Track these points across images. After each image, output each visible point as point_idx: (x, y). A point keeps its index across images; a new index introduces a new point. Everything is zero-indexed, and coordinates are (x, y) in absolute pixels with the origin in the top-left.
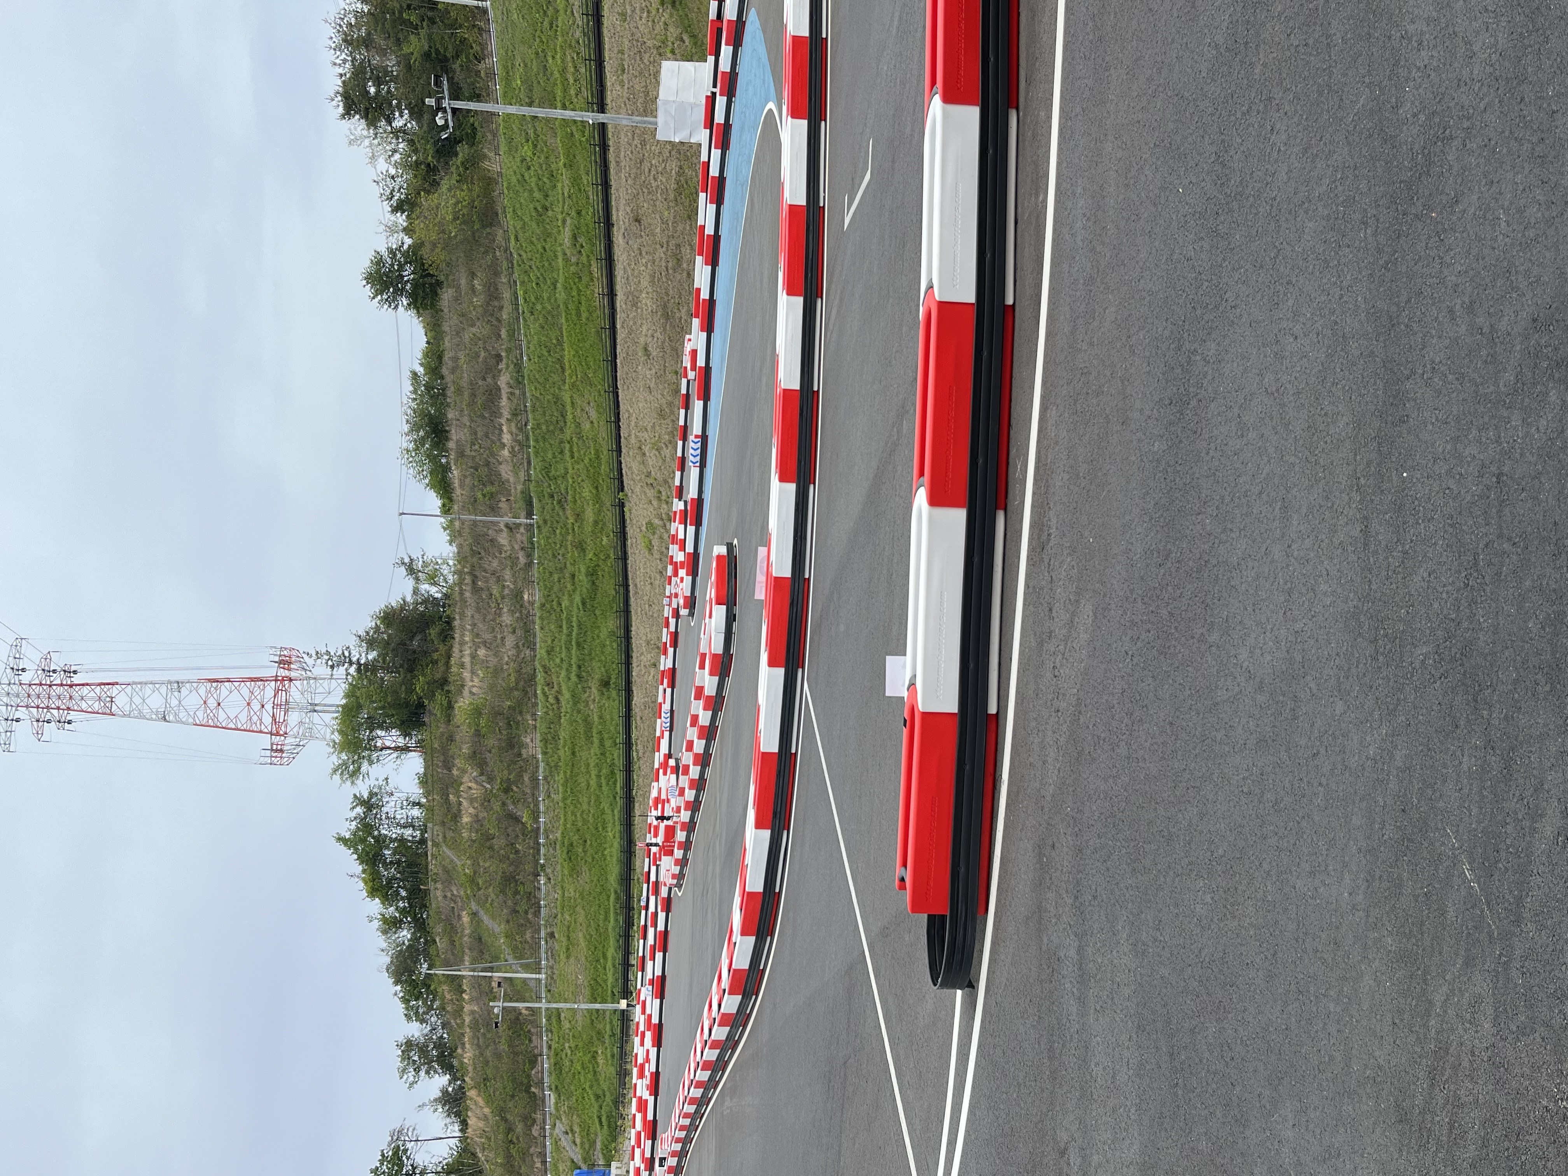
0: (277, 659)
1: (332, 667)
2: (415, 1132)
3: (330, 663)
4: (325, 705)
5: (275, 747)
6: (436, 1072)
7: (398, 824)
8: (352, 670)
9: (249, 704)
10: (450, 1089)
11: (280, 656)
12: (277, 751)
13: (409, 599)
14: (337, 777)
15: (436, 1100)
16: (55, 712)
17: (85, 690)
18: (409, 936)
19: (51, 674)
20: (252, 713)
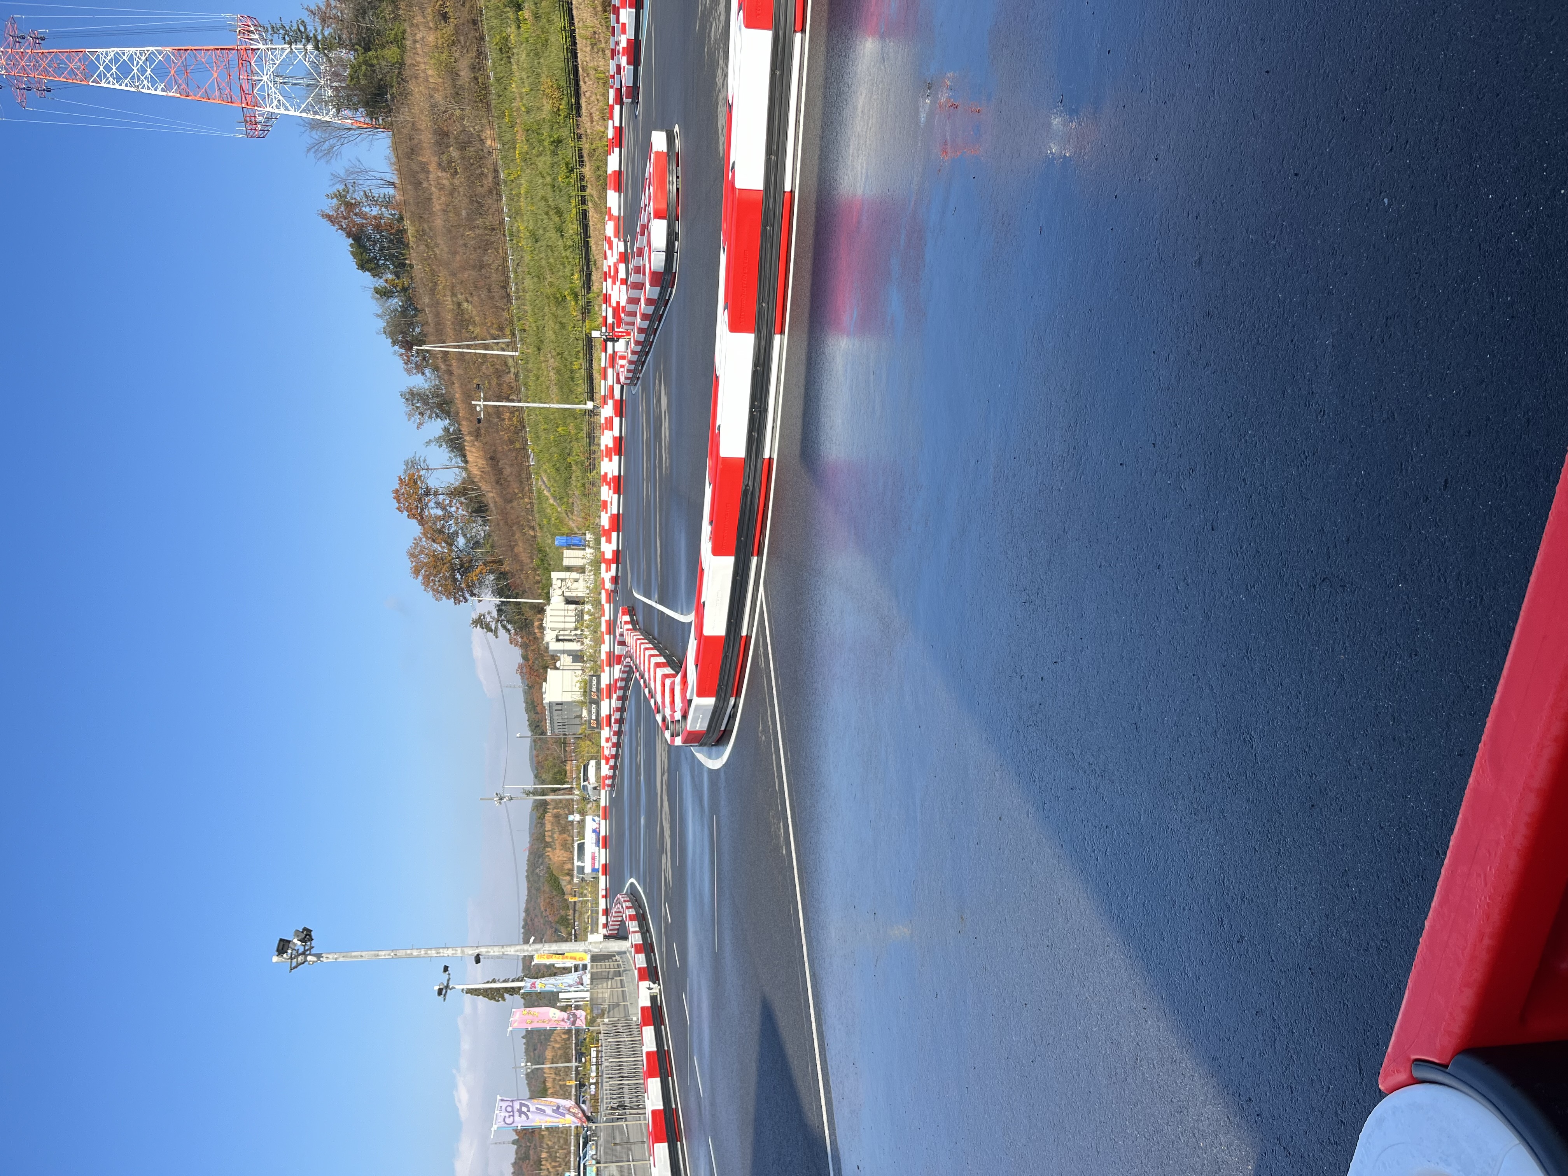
1: (290, 43)
3: (287, 37)
5: (248, 119)
7: (377, 203)
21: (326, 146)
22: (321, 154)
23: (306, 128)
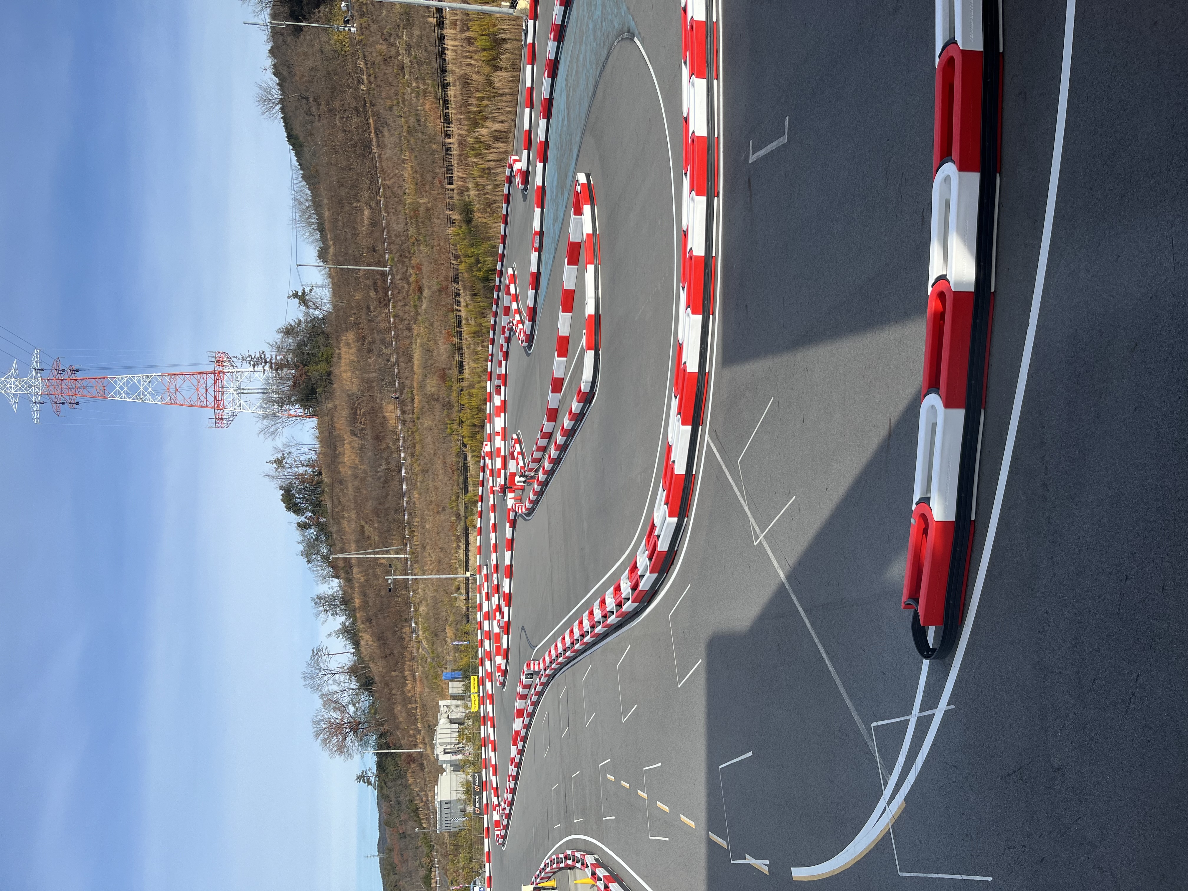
0: (213, 359)
1: (254, 366)
2: (328, 649)
3: (252, 363)
4: (249, 389)
5: (217, 417)
6: (337, 614)
7: (303, 465)
8: (267, 367)
9: (198, 389)
10: (347, 624)
11: (216, 358)
12: (219, 419)
13: (302, 319)
14: (262, 435)
15: (338, 630)
16: (67, 397)
17: (86, 382)
18: (315, 533)
19: (61, 372)
20: (200, 395)
21: (272, 430)
22: (268, 435)
23: (258, 419)
